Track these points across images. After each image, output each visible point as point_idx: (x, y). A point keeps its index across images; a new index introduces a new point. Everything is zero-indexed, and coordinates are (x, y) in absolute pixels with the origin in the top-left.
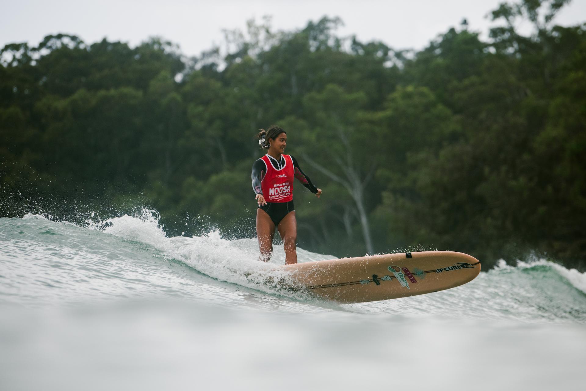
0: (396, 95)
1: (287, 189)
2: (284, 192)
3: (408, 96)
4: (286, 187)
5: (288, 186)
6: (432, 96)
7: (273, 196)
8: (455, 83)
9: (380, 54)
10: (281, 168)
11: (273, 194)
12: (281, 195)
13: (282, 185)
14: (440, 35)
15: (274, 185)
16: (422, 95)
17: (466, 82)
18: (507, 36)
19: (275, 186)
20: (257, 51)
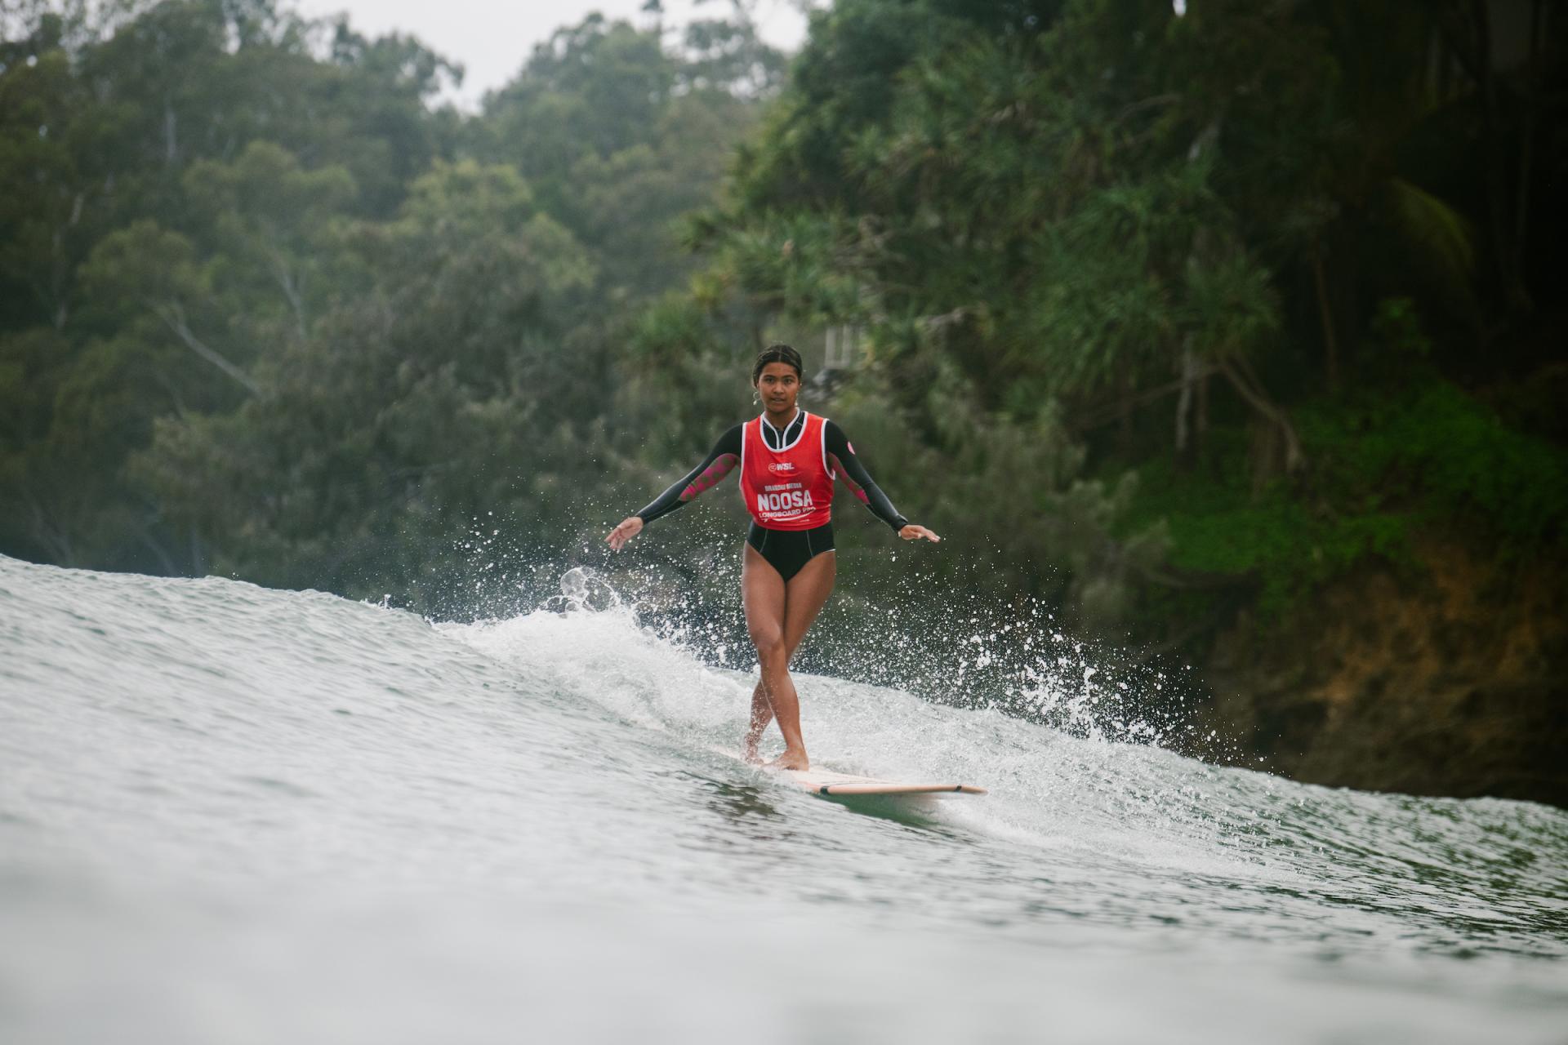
0: (431, 181)
1: (802, 497)
2: (795, 505)
3: (464, 186)
4: (799, 494)
5: (802, 490)
6: (524, 193)
7: (767, 512)
8: (592, 159)
9: (409, 70)
10: (781, 447)
11: (767, 509)
12: (789, 514)
13: (784, 489)
14: (561, 31)
15: (766, 487)
16: (497, 184)
17: (620, 159)
18: (733, 45)
19: (768, 488)
20: (81, 39)
